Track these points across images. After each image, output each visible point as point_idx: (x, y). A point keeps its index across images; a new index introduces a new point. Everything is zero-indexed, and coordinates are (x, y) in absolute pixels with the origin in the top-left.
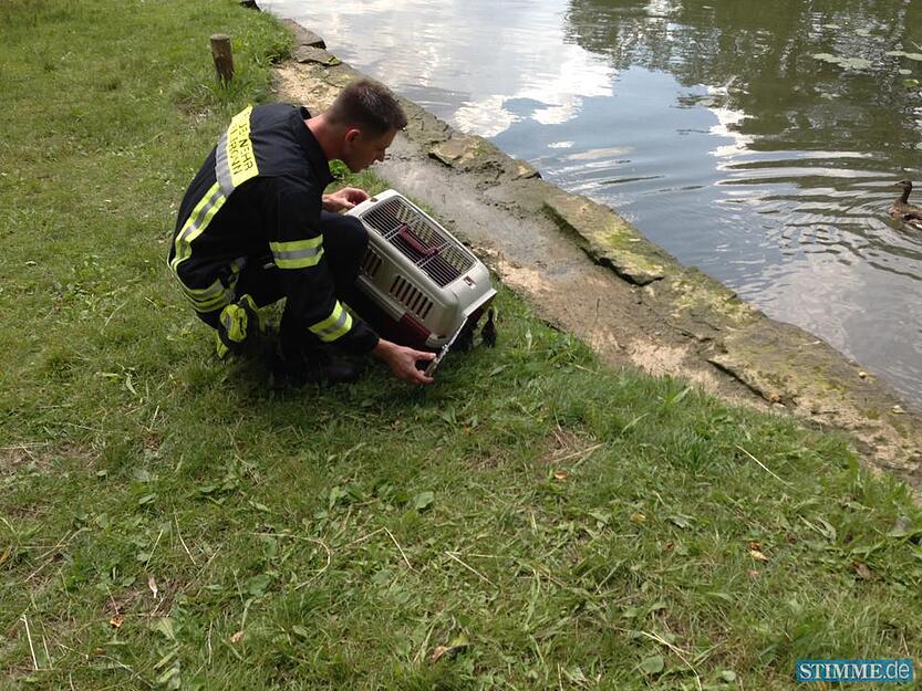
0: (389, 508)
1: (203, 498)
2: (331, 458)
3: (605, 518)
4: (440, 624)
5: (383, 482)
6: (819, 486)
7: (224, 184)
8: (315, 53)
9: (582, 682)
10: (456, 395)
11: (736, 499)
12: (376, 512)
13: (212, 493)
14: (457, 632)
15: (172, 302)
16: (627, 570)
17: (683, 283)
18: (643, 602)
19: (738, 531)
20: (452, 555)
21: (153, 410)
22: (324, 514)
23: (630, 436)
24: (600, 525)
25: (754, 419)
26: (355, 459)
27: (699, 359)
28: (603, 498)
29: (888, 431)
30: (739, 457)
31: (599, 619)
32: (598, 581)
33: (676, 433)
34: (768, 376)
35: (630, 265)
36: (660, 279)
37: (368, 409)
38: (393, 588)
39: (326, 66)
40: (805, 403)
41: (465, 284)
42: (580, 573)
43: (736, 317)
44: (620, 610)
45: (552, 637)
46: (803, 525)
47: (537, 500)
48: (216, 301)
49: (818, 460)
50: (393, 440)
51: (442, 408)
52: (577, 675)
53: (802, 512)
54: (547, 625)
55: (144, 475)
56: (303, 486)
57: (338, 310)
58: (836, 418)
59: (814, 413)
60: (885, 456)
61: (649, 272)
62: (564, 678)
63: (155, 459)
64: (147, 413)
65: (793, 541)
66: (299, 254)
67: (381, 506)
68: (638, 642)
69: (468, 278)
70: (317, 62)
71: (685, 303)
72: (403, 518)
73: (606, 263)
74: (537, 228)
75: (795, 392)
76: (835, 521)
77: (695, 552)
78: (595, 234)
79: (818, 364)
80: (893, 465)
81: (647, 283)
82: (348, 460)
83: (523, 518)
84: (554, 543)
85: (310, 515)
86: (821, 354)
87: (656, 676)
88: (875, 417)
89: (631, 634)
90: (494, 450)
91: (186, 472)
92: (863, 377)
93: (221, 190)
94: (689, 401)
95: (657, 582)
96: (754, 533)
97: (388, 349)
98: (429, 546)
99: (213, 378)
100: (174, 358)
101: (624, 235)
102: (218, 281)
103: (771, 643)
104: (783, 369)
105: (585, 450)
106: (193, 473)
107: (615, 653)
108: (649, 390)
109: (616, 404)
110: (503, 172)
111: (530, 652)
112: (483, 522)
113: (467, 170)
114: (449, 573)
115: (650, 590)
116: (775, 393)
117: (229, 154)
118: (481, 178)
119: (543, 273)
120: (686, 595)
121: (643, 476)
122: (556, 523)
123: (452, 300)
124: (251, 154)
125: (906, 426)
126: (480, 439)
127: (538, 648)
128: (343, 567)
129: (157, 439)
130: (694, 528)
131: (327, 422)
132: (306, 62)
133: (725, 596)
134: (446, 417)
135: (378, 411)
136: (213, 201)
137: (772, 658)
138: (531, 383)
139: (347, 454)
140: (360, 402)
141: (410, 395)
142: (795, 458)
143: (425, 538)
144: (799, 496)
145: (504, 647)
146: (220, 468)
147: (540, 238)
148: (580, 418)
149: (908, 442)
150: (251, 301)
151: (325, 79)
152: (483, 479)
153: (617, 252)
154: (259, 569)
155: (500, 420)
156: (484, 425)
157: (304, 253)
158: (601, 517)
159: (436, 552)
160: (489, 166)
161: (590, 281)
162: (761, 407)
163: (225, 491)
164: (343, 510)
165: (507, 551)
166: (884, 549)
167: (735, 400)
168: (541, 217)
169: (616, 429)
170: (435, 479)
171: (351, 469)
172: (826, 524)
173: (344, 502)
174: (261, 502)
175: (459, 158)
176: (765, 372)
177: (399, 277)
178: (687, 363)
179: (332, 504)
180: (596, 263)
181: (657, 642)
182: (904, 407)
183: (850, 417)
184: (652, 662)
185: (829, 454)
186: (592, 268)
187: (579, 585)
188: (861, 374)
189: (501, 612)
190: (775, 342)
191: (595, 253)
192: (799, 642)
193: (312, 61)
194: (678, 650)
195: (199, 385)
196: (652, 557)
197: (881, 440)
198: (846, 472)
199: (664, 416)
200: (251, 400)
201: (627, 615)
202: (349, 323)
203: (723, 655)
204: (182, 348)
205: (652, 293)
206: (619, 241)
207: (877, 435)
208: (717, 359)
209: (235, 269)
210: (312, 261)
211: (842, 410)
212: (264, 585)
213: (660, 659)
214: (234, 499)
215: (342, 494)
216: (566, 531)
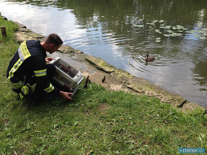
0: (68, 126)
1: (23, 132)
2: (52, 118)
3: (115, 120)
4: (86, 148)
5: (66, 121)
6: (154, 107)
7: (22, 59)
8: (24, 29)
9: (119, 153)
10: (78, 100)
11: (140, 112)
12: (65, 127)
13: (25, 130)
14: (90, 149)
15: (3, 89)
16: (122, 130)
17: (118, 72)
18: (127, 135)
19: (141, 118)
20: (85, 133)
21: (5, 114)
22: (54, 130)
23: (116, 103)
24: (114, 122)
25: (139, 96)
26: (58, 117)
27: (125, 86)
28: (114, 116)
29: (163, 96)
30: (138, 104)
31: (119, 140)
32: (117, 133)
33: (125, 101)
34: (138, 88)
35: (107, 69)
36: (113, 71)
37: (58, 106)
38: (74, 143)
39: (28, 32)
40: (146, 92)
41: (77, 77)
42: (113, 132)
43: (130, 77)
44: (122, 138)
45: (110, 146)
46: (153, 115)
47: (100, 119)
48: (20, 86)
49: (152, 102)
50: (66, 112)
51: (75, 103)
52: (117, 152)
53: (152, 112)
54: (109, 144)
55: (6, 129)
56: (47, 125)
57: (51, 85)
58: (153, 94)
59: (148, 94)
60: (163, 100)
61: (111, 70)
62: (115, 153)
63: (8, 125)
64: (3, 115)
65: (152, 118)
66: (41, 73)
67: (67, 126)
68: (128, 143)
70: (25, 31)
71: (119, 76)
72: (73, 128)
73: (102, 70)
74: (85, 64)
75: (144, 90)
76: (159, 113)
77: (134, 124)
78: (98, 64)
79: (147, 84)
80: (165, 102)
81: (111, 73)
82: (56, 118)
83: (98, 123)
84: (106, 127)
85: (50, 131)
86: (147, 82)
87: (133, 149)
88: (160, 93)
89: (126, 142)
90: (89, 110)
91: (17, 127)
92: (156, 86)
93: (21, 60)
94: (126, 95)
95: (129, 131)
96: (145, 118)
97: (62, 93)
98: (79, 133)
99: (18, 105)
100: (7, 102)
101: (104, 63)
102: (21, 81)
103: (153, 138)
104: (141, 86)
105: (107, 108)
106: (19, 126)
107: (123, 146)
108: (118, 94)
109: (112, 97)
110: (75, 53)
111: (107, 150)
112: (90, 126)
113: (67, 53)
114: (85, 137)
115: (127, 133)
116: (140, 91)
117: (22, 52)
118: (70, 54)
119: (89, 73)
120: (135, 132)
121: (121, 111)
122: (105, 123)
123: (75, 81)
124: (28, 51)
125: (166, 94)
126: (85, 108)
127: (108, 149)
128: (61, 141)
129: (7, 121)
130: (133, 119)
131: (49, 110)
132: (22, 31)
133: (142, 131)
134: (76, 105)
135: (60, 106)
136: (19, 63)
137: (154, 141)
138: (93, 96)
139: (56, 116)
140: (56, 105)
141: (66, 102)
142: (148, 103)
143: (78, 131)
144: (151, 110)
145: (101, 150)
146: (25, 124)
147: (86, 66)
148: (105, 101)
149: (167, 97)
150: (29, 85)
151: (28, 35)
152: (88, 117)
153: (103, 67)
154: (41, 145)
155: (89, 104)
156: (85, 106)
157: (43, 73)
158: (114, 120)
159: (81, 134)
160: (71, 52)
161: (99, 73)
162: (138, 94)
163: (28, 129)
164: (58, 129)
165: (97, 131)
166: (169, 117)
167: (134, 93)
168: (85, 61)
169: (113, 102)
170: (77, 119)
171: (57, 120)
172: (157, 114)
173: (58, 127)
174: (37, 130)
175: (64, 50)
176: (138, 87)
178: (122, 88)
179: (55, 128)
180: (99, 70)
181: (131, 142)
182: (165, 91)
183: (155, 94)
184: (132, 146)
185: (155, 101)
186: (99, 71)
187: (113, 134)
188: (156, 85)
189: (98, 143)
190: (138, 81)
191: (99, 67)
192: (158, 137)
193: (24, 31)
194: (136, 143)
195: (15, 107)
196: (126, 126)
197: (162, 97)
198: (158, 104)
199: (122, 98)
200: (29, 109)
201: (124, 138)
202: (53, 88)
203: (144, 142)
204: (8, 99)
205: (112, 75)
206: (103, 64)
207: (161, 96)
208: (128, 86)
209: (25, 78)
210: (45, 74)
211: (153, 93)
212: (43, 148)
213: (133, 145)
214: (31, 131)
215: (57, 125)
216: (108, 124)
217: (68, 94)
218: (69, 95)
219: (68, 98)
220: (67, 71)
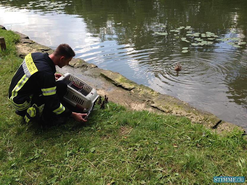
0: (84, 153)
1: (30, 161)
2: (64, 144)
3: (139, 145)
4: (106, 179)
5: (81, 147)
6: (184, 129)
7: (28, 75)
8: (26, 40)
9: (145, 183)
10: (94, 123)
11: (168, 135)
12: (80, 155)
13: (32, 159)
14: (111, 179)
15: (4, 111)
16: (148, 156)
17: (140, 88)
18: (153, 162)
19: (170, 142)
20: (104, 161)
21: (7, 141)
22: (67, 158)
23: (139, 125)
24: (138, 147)
25: (166, 117)
26: (71, 143)
27: (148, 105)
28: (137, 140)
29: (193, 115)
30: (165, 126)
31: (144, 168)
32: (142, 160)
33: (150, 123)
34: (165, 107)
35: (126, 86)
36: (134, 88)
37: (71, 130)
38: (91, 173)
39: (31, 43)
40: (174, 112)
41: (91, 94)
42: (137, 159)
43: (154, 95)
44: (148, 165)
45: (135, 175)
46: (183, 138)
47: (121, 144)
48: (25, 107)
49: (182, 123)
50: (80, 137)
51: (91, 126)
52: (143, 182)
53: (182, 135)
54: (133, 173)
55: (10, 159)
56: (58, 152)
57: (61, 105)
58: (181, 114)
59: (177, 114)
60: (194, 121)
61: (131, 87)
62: (140, 184)
63: (12, 154)
64: (5, 142)
65: (182, 142)
66: (50, 91)
67: (82, 153)
68: (155, 172)
69: (92, 93)
70: (28, 43)
71: (141, 93)
72: (89, 155)
73: (120, 86)
74: (100, 80)
75: (171, 110)
76: (190, 136)
77: (162, 148)
78: (116, 79)
79: (174, 102)
80: (196, 122)
81: (131, 90)
82: (69, 144)
83: (119, 149)
84: (128, 153)
85: (63, 160)
86: (175, 100)
87: (161, 178)
88: (190, 112)
89: (153, 170)
90: (107, 134)
91: (23, 156)
92: (185, 104)
93: (27, 76)
94: (150, 115)
95: (155, 157)
96: (173, 142)
97: (75, 114)
98: (97, 161)
99: (23, 130)
100: (10, 126)
101: (123, 79)
102: (26, 101)
103: (185, 164)
104: (168, 105)
105: (128, 131)
106: (25, 155)
107: (150, 175)
108: (140, 114)
109: (133, 118)
110: (87, 67)
111: (130, 180)
112: (110, 152)
113: (78, 67)
114: (105, 166)
115: (154, 159)
116: (167, 111)
117: (28, 66)
118: (82, 69)
119: (105, 91)
120: (163, 158)
121: (145, 134)
122: (128, 149)
123: (89, 99)
124: (35, 66)
125: (197, 113)
126: (103, 132)
127: (132, 178)
128: (76, 171)
129: (11, 149)
130: (160, 143)
131: (60, 135)
132: (24, 43)
133: (172, 156)
134: (92, 128)
135: (73, 130)
136: (24, 79)
137: (186, 168)
138: (111, 117)
139: (68, 142)
140: (68, 129)
141: (80, 125)
142: (177, 124)
143: (96, 159)
144: (180, 132)
145: (124, 180)
146: (33, 153)
147: (102, 82)
148: (126, 123)
149: (198, 117)
150: (36, 105)
151: (31, 47)
152: (106, 142)
153: (122, 83)
154: (52, 176)
155: (107, 127)
156: (103, 129)
157: (52, 91)
158: (138, 145)
159: (100, 162)
160: (83, 66)
161: (117, 91)
162: (164, 114)
163: (36, 158)
164: (71, 157)
165: (118, 158)
166: (202, 139)
167: (159, 113)
168: (101, 77)
169: (136, 124)
170: (94, 144)
171: (70, 146)
172: (188, 137)
173: (71, 155)
174: (47, 159)
175: (75, 64)
176: (164, 106)
177: (74, 95)
178: (145, 107)
179: (68, 156)
180: (117, 86)
181: (159, 170)
182: (195, 109)
183: (184, 113)
184: (159, 175)
185: (184, 121)
186: (117, 88)
187: (138, 162)
188: (185, 103)
189: (121, 173)
190: (164, 99)
191: (117, 84)
192: (191, 163)
193: (26, 42)
194: (164, 171)
195: (20, 132)
196: (153, 152)
197: (192, 117)
198: (188, 125)
199: (146, 119)
200: (36, 134)
201: (151, 166)
202: (64, 109)
203: (174, 170)
204: (11, 123)
205: (133, 92)
206: (121, 80)
207: (191, 116)
208: (152, 105)
209: (31, 98)
210: (54, 93)
211: (182, 112)
212: (55, 180)
213: (161, 174)
214: (39, 160)
215: (70, 153)
216: (130, 150)
217: (82, 115)
218: (84, 117)
219: (82, 120)
220: (79, 89)
